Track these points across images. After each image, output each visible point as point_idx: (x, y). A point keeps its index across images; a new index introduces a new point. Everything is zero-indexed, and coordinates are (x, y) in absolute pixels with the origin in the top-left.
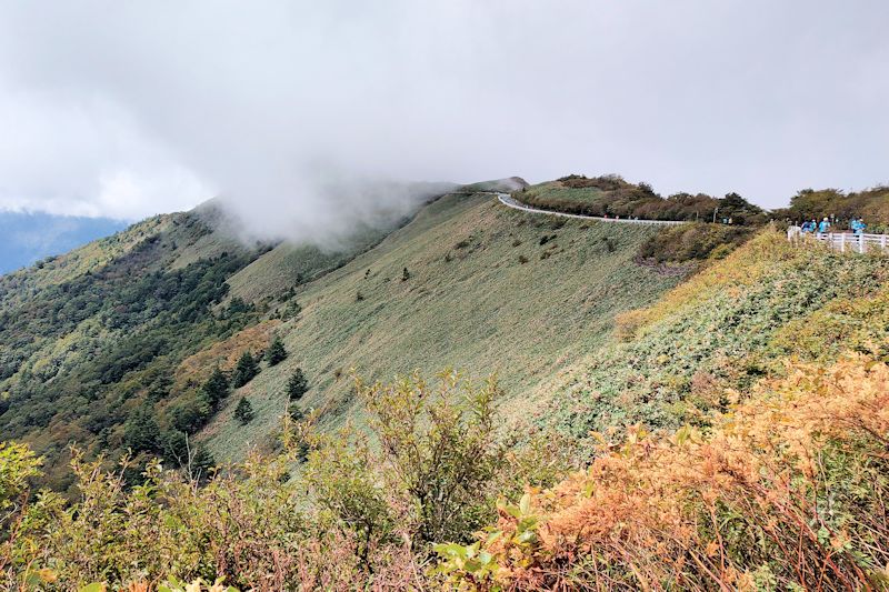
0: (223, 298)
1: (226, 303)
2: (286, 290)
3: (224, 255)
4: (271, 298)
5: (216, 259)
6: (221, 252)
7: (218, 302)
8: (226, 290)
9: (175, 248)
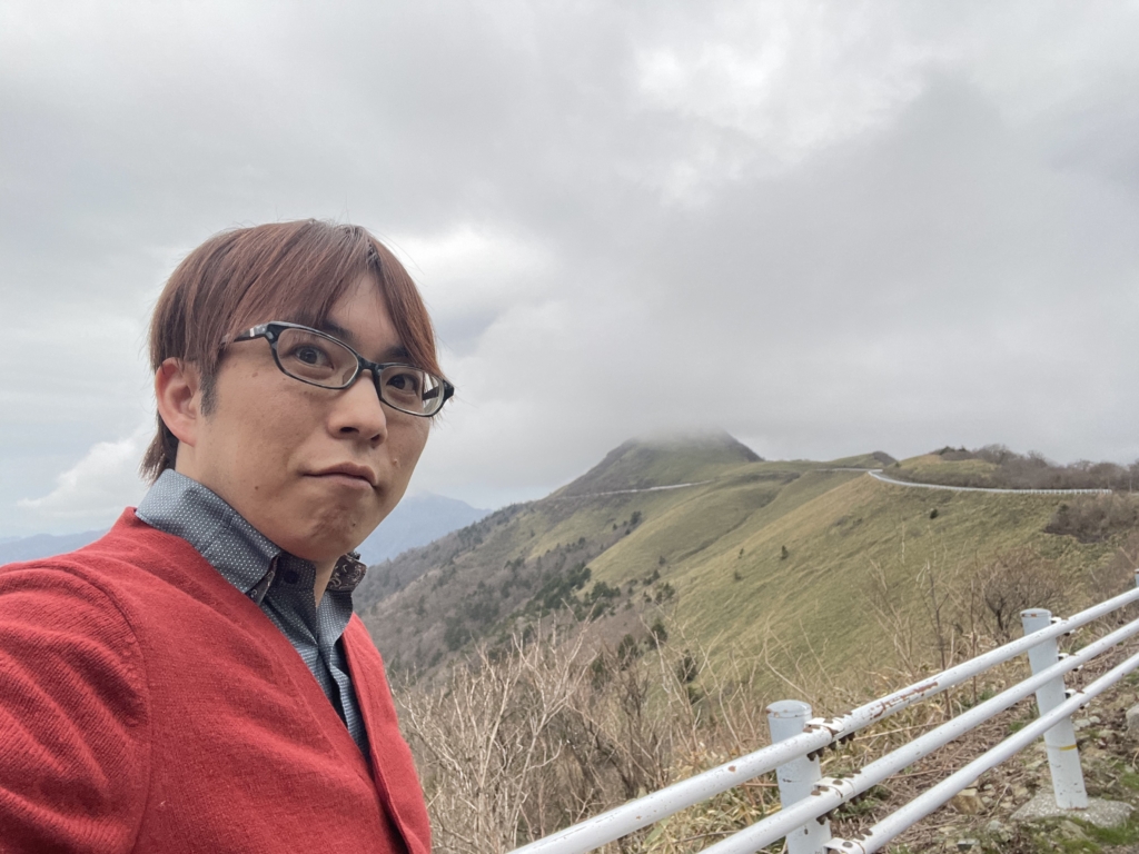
0: (586, 582)
1: (589, 587)
2: (648, 573)
3: (582, 540)
4: (634, 582)
5: (574, 545)
6: (578, 538)
7: (580, 587)
8: (587, 575)
9: (533, 535)
